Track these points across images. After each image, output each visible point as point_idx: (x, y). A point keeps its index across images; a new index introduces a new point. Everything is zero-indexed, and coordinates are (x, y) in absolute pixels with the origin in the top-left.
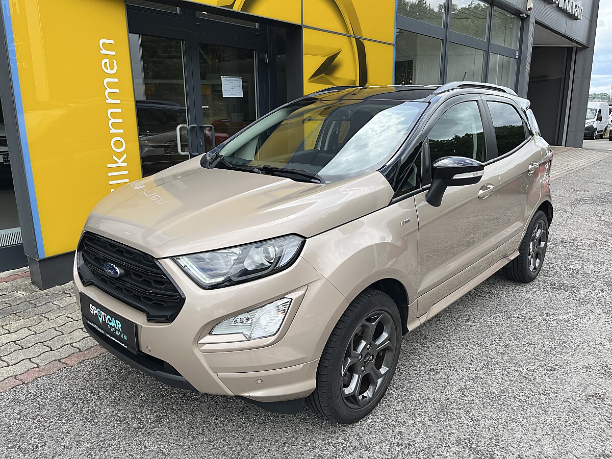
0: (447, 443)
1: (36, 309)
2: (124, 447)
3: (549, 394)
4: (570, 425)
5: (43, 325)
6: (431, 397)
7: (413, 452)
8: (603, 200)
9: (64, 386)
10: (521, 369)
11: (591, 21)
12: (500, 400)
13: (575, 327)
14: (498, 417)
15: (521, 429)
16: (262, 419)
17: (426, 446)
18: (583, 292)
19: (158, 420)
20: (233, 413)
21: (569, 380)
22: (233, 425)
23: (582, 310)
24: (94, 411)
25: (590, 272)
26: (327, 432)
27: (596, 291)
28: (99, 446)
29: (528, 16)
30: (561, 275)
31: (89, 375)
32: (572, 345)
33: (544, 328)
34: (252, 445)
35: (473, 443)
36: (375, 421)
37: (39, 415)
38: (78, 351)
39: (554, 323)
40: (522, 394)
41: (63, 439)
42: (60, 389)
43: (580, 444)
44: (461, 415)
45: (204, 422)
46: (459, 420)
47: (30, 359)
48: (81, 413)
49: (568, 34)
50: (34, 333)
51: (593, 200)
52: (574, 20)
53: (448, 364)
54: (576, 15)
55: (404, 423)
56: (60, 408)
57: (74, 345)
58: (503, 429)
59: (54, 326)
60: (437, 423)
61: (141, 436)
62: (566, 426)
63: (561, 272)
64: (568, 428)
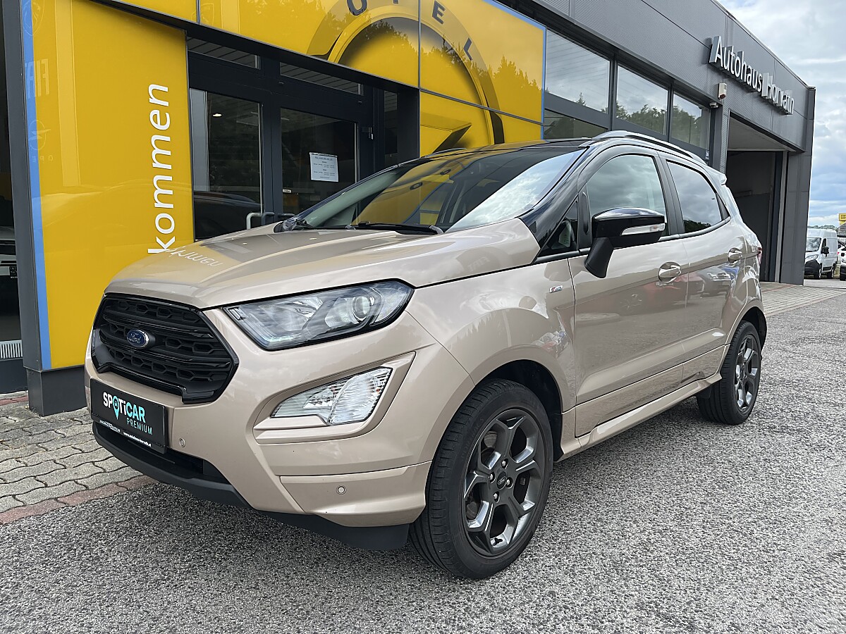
0: (622, 607)
1: (30, 437)
2: (137, 602)
3: (774, 551)
4: (808, 588)
5: (38, 456)
6: (598, 551)
7: (572, 617)
8: (835, 339)
9: (59, 528)
10: (730, 521)
11: (806, 118)
12: (701, 557)
13: (806, 474)
14: (699, 577)
15: (734, 592)
16: (347, 572)
17: (591, 610)
18: (815, 437)
19: (191, 570)
20: (303, 565)
21: (801, 535)
22: (303, 579)
23: (815, 456)
24: (98, 558)
25: (824, 415)
26: (442, 590)
27: (833, 436)
28: (100, 599)
29: (720, 106)
30: (783, 417)
31: (96, 517)
32: (804, 495)
33: (763, 475)
34: (330, 603)
35: (662, 608)
36: (514, 579)
37: (17, 561)
38: (84, 488)
39: (777, 470)
40: (733, 551)
41: (47, 589)
42: (53, 531)
43: (825, 611)
44: (644, 574)
45: (260, 575)
46: (640, 579)
47: (14, 496)
48: (79, 560)
49: (775, 132)
50: (24, 465)
51: (822, 339)
52: (782, 115)
53: (622, 514)
54: (785, 107)
55: (557, 582)
56: (49, 554)
57: (79, 481)
58: (707, 591)
59: (54, 457)
60: (607, 582)
61: (164, 589)
62: (802, 589)
63: (784, 414)
64: (805, 592)
